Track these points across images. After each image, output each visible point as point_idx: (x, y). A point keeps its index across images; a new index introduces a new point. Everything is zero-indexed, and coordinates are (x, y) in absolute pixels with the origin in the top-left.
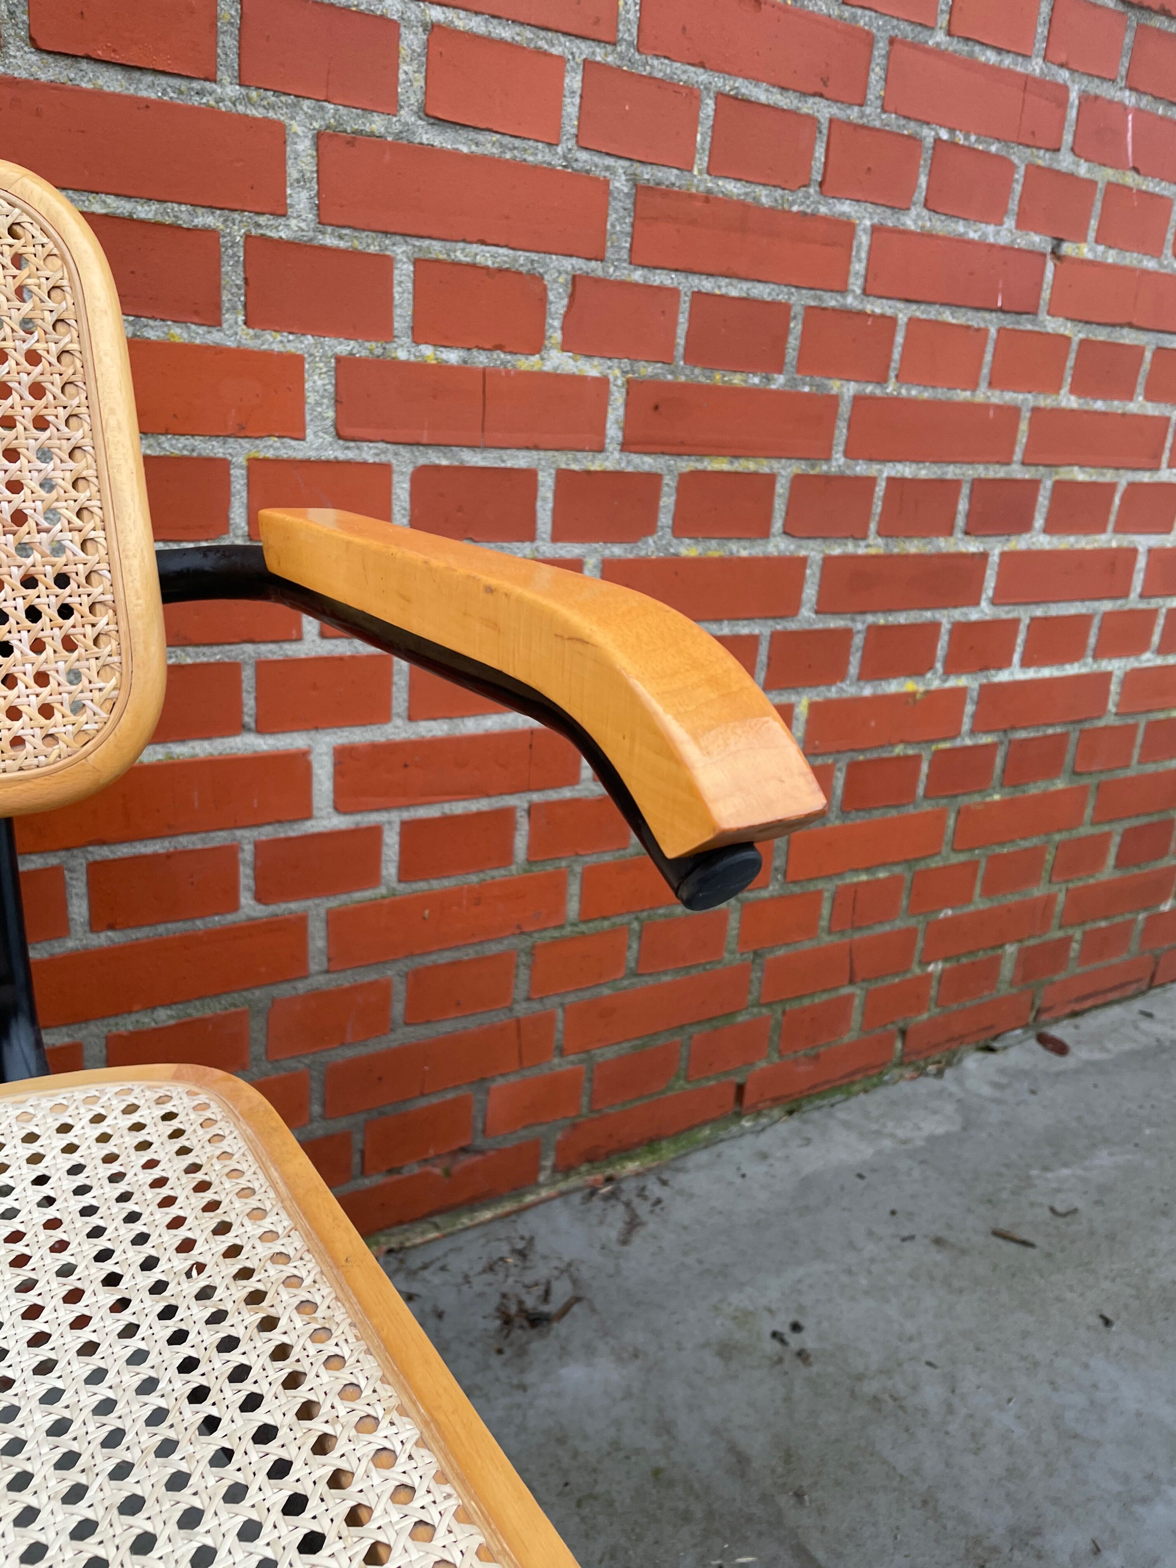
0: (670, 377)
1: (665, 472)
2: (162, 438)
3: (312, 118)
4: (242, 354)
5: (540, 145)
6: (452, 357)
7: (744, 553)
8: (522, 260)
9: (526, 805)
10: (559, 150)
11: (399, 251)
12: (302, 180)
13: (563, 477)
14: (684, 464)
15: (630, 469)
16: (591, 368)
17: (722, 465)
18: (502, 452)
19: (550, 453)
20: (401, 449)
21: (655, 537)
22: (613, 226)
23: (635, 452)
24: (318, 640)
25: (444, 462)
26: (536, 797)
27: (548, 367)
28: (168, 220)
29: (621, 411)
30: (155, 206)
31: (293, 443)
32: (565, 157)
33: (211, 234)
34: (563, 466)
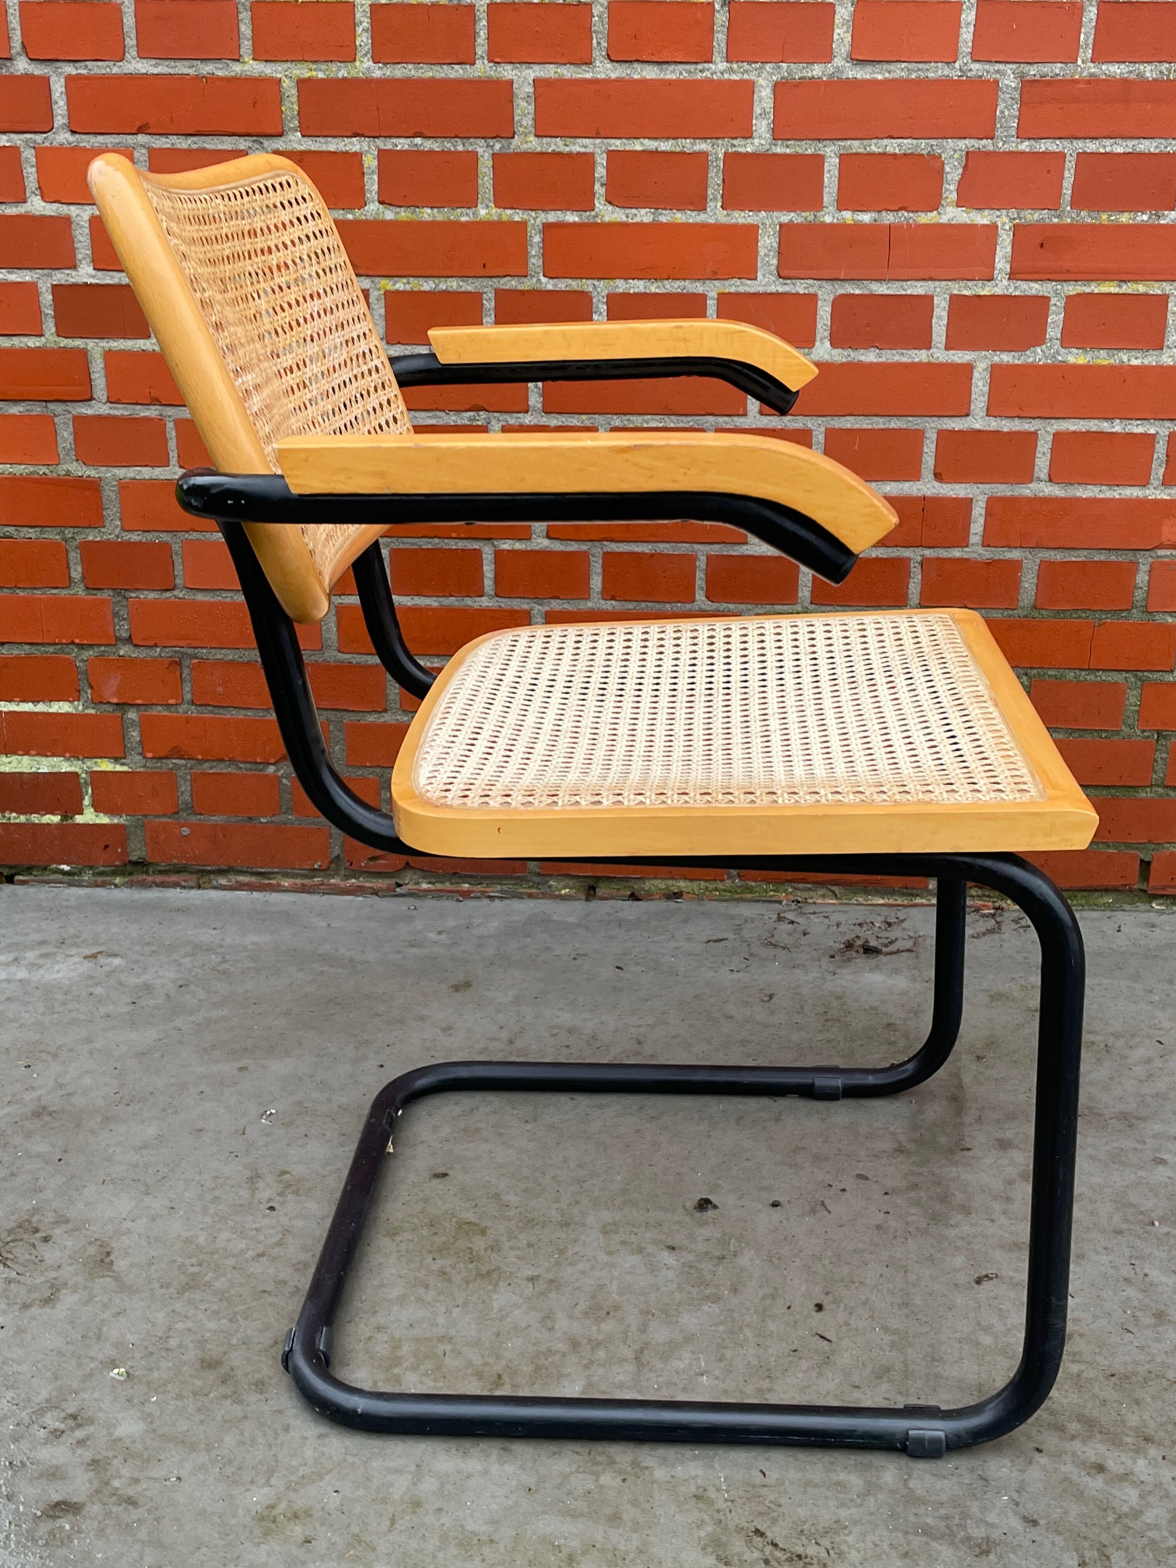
0: (1056, 220)
1: (1052, 294)
2: (666, 282)
3: (772, 74)
4: (718, 228)
5: (940, 65)
6: (866, 218)
7: (1135, 362)
8: (923, 146)
9: (919, 559)
10: (957, 65)
11: (828, 150)
12: (764, 113)
13: (955, 301)
14: (1071, 288)
15: (1017, 293)
16: (982, 218)
17: (1111, 288)
18: (904, 283)
19: (944, 283)
20: (824, 283)
21: (1044, 347)
22: (1002, 112)
23: (1022, 280)
24: (758, 416)
25: (857, 292)
26: (928, 553)
27: (944, 219)
28: (678, 149)
29: (1009, 249)
30: (671, 142)
31: (748, 282)
32: (961, 70)
33: (704, 155)
34: (956, 292)
